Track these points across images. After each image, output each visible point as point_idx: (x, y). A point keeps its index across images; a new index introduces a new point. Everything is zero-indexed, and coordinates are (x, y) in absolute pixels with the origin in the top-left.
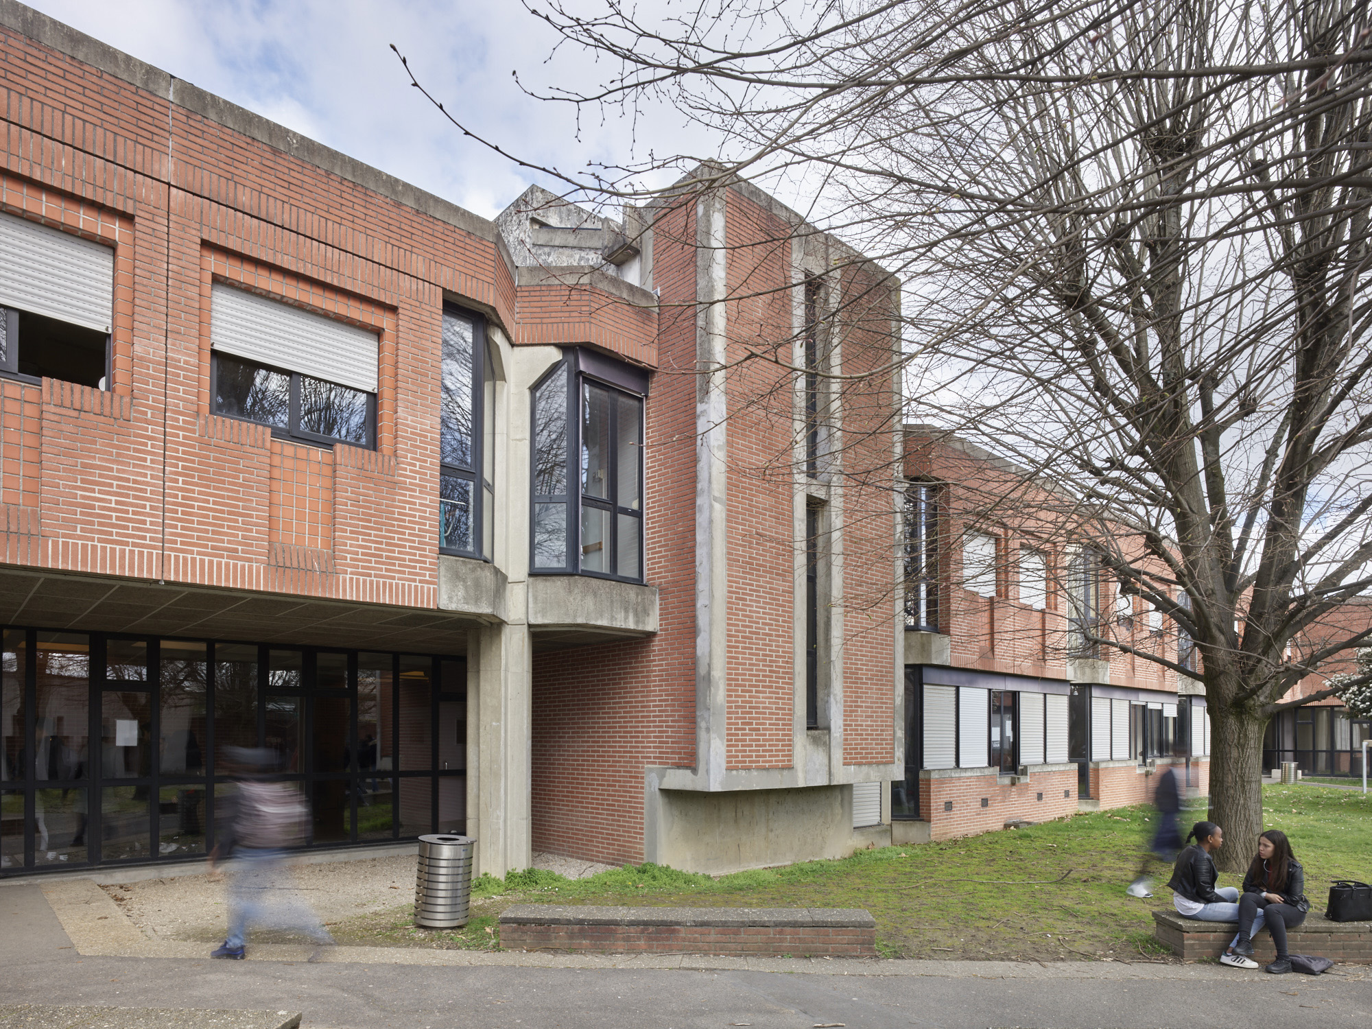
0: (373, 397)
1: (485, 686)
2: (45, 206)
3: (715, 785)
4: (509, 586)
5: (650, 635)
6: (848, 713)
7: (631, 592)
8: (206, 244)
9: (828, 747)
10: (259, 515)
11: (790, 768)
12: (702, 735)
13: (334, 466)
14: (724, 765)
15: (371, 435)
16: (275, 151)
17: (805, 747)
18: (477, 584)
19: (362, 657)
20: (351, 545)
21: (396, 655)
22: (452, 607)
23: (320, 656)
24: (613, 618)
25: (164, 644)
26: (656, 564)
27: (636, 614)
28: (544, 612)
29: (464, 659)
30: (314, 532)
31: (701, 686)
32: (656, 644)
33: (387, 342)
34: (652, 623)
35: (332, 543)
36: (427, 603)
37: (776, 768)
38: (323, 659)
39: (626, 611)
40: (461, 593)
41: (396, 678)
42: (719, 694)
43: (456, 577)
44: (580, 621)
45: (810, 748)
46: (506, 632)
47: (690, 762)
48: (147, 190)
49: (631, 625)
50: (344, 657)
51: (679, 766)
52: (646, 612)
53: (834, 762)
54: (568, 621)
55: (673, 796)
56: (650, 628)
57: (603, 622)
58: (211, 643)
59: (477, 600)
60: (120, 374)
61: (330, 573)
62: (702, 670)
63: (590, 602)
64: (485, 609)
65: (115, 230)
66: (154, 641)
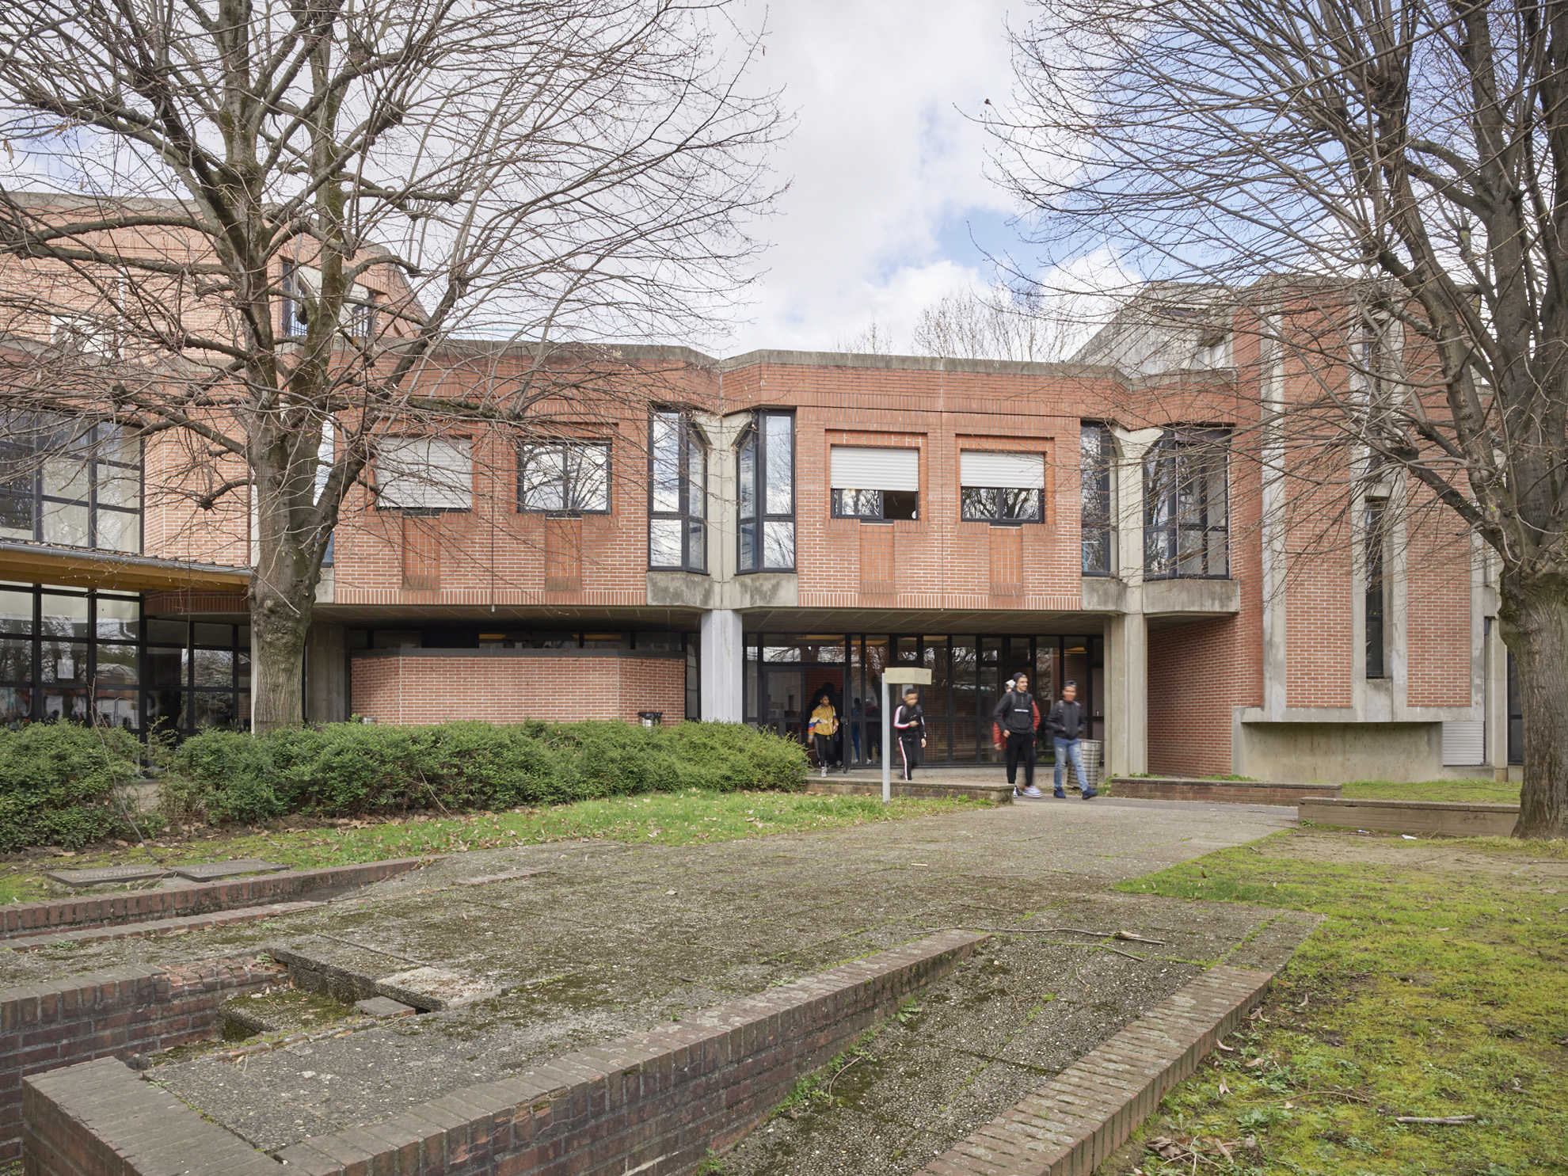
0: (1042, 492)
1: (1115, 655)
2: (893, 441)
3: (1277, 717)
4: (1129, 590)
5: (1235, 614)
6: (1413, 665)
7: (1217, 586)
8: (958, 435)
9: (1389, 691)
10: (985, 569)
11: (1349, 707)
12: (1267, 682)
13: (1021, 536)
14: (1285, 704)
15: (1041, 517)
16: (988, 374)
17: (1365, 692)
18: (1106, 593)
19: (1039, 639)
20: (1032, 578)
21: (1062, 637)
22: (1090, 608)
23: (1013, 640)
24: (1202, 605)
25: (926, 638)
26: (1238, 564)
27: (1221, 600)
28: (1153, 607)
29: (1102, 637)
30: (1012, 574)
31: (1266, 648)
32: (1239, 620)
33: (1048, 459)
34: (1234, 606)
35: (1021, 579)
36: (1075, 607)
37: (1335, 707)
38: (1014, 642)
39: (1213, 599)
40: (1095, 599)
41: (1062, 654)
42: (1279, 653)
43: (1092, 590)
44: (1177, 609)
45: (1371, 693)
46: (1128, 621)
47: (1259, 703)
48: (932, 418)
49: (1217, 608)
50: (1027, 640)
51: (1253, 706)
52: (1229, 599)
53: (1397, 703)
54: (1169, 609)
55: (1253, 727)
56: (1232, 610)
57: (1196, 609)
58: (950, 636)
59: (1106, 602)
60: (922, 510)
61: (1021, 596)
62: (1267, 637)
63: (1184, 596)
64: (1111, 607)
65: (919, 442)
66: (920, 636)
